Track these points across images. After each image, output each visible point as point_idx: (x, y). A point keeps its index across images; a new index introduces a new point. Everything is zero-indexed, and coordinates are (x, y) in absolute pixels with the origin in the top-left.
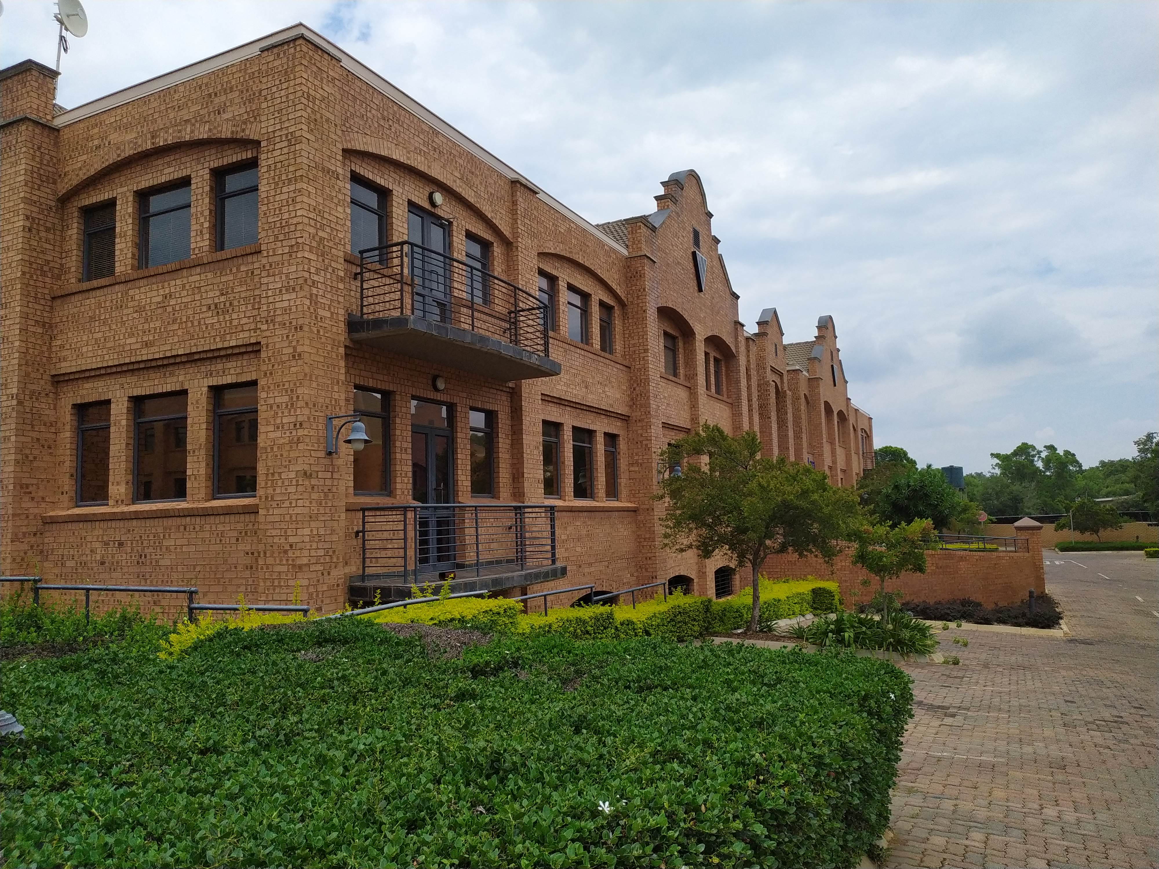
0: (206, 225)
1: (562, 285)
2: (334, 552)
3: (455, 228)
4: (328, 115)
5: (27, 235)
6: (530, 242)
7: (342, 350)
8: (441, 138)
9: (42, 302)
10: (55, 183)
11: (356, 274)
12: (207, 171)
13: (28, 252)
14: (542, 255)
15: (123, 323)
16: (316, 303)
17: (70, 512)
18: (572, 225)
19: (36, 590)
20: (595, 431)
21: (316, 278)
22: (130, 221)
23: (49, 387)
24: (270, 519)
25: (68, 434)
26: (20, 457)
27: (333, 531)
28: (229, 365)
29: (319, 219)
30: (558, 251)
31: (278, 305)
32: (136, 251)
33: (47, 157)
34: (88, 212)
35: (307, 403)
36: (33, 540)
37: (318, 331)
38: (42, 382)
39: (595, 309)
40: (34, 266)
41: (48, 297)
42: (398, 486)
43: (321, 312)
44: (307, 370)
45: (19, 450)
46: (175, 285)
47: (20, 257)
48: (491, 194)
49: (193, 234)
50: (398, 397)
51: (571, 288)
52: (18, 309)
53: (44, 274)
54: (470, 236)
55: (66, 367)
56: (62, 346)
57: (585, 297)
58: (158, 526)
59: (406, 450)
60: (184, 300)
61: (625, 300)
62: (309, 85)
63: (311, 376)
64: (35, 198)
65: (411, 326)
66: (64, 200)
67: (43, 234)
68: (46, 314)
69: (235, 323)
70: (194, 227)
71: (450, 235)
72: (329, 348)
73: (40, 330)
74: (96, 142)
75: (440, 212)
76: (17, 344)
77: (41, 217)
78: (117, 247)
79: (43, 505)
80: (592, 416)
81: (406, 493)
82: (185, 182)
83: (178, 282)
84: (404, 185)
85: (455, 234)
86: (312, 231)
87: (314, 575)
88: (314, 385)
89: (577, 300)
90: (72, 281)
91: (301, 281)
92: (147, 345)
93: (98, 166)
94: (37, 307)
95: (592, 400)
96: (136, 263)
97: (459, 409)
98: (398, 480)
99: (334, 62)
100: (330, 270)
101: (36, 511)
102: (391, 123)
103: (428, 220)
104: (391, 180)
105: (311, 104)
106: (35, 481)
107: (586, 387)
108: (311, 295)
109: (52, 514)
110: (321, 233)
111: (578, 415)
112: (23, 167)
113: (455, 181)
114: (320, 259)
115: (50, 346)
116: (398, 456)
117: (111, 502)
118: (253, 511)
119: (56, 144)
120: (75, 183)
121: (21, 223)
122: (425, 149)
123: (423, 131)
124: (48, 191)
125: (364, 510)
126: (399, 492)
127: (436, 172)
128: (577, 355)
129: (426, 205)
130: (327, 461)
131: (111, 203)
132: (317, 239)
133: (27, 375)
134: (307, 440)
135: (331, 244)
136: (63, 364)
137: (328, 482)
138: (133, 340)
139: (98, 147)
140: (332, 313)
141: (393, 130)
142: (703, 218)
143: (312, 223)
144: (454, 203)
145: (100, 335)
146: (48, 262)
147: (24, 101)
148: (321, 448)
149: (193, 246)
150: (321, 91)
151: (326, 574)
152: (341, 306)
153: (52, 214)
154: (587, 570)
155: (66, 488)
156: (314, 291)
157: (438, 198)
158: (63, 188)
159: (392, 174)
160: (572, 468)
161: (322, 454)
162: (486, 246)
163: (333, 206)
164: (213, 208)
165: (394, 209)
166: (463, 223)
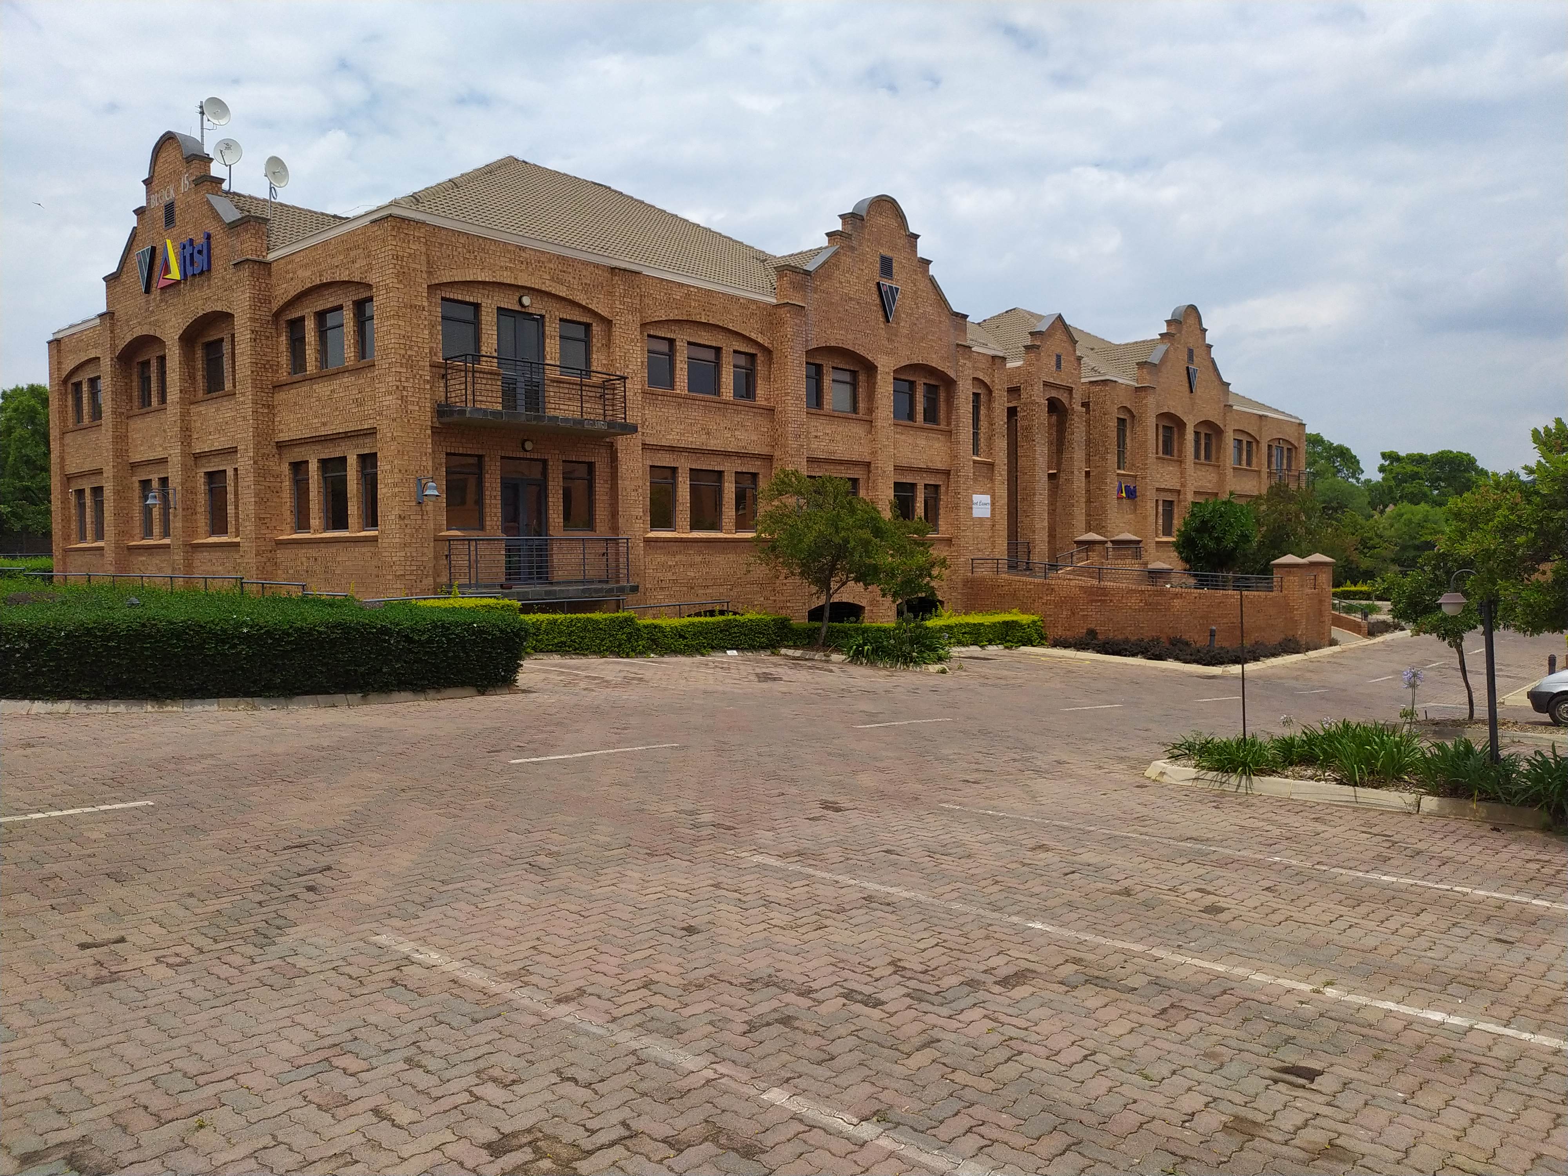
0: (352, 341)
1: (681, 345)
2: (425, 568)
3: (547, 320)
4: (414, 266)
5: (253, 344)
6: (630, 317)
7: (429, 432)
8: (529, 252)
9: (267, 391)
10: (270, 303)
11: (443, 375)
12: (351, 303)
13: (254, 356)
14: (652, 323)
15: (311, 408)
16: (406, 402)
17: (289, 537)
18: (692, 289)
19: (242, 583)
20: (723, 472)
21: (405, 384)
22: (313, 334)
23: (275, 451)
24: (384, 545)
25: (287, 483)
26: (257, 499)
27: (423, 554)
28: (368, 440)
29: (408, 343)
30: (671, 317)
31: (384, 403)
32: (318, 356)
33: (264, 285)
34: (290, 325)
35: (400, 471)
36: (269, 555)
37: (409, 421)
38: (270, 447)
39: (728, 357)
40: (259, 365)
41: (270, 387)
42: (487, 523)
43: (410, 407)
44: (400, 448)
45: (256, 495)
46: (336, 383)
47: (249, 360)
48: (586, 284)
49: (346, 347)
50: (487, 459)
51: (694, 345)
52: (250, 397)
53: (266, 370)
54: (564, 322)
55: (284, 437)
56: (280, 422)
57: (714, 350)
58: (333, 549)
59: (495, 496)
60: (341, 395)
61: (770, 346)
62: (398, 248)
63: (403, 452)
64: (257, 317)
65: (468, 415)
66: (277, 315)
67: (264, 342)
68: (269, 399)
69: (366, 413)
70: (346, 343)
71: (543, 326)
72: (418, 431)
73: (266, 411)
74: (291, 275)
75: (531, 310)
76: (251, 421)
77: (262, 329)
78: (307, 352)
79: (276, 532)
80: (719, 459)
81: (496, 527)
82: (340, 308)
83: (338, 382)
84: (492, 297)
85: (547, 324)
86: (403, 352)
87: (409, 582)
88: (406, 457)
90: (283, 375)
91: (395, 388)
92: (324, 424)
93: (292, 293)
94: (263, 394)
95: (714, 444)
96: (319, 364)
97: (552, 463)
98: (488, 519)
99: (419, 225)
100: (418, 377)
101: (270, 536)
102: (476, 253)
103: (518, 318)
104: (480, 295)
105: (400, 262)
106: (269, 516)
107: (708, 434)
108: (402, 397)
109: (280, 538)
110: (409, 353)
111: (699, 458)
112: (248, 295)
113: (544, 283)
114: (409, 370)
115: (274, 421)
116: (488, 501)
117: (312, 531)
118: (375, 539)
119: (270, 275)
120: (281, 304)
121: (249, 336)
122: (512, 265)
123: (509, 251)
124: (266, 309)
125: (450, 540)
126: (488, 528)
127: (523, 280)
128: (696, 407)
129: (517, 308)
130: (417, 508)
131: (302, 319)
132: (407, 357)
133: (259, 442)
134: (401, 495)
135: (418, 358)
136: (281, 435)
137: (419, 522)
138: (316, 421)
139: (292, 279)
140: (420, 407)
141: (478, 258)
142: (901, 242)
143: (402, 346)
144: (546, 299)
145: (299, 415)
146: (268, 361)
147: (246, 245)
148: (413, 499)
149: (346, 356)
150: (408, 250)
151: (418, 581)
152: (428, 400)
153: (270, 326)
155: (289, 520)
156: (405, 393)
157: (526, 301)
158: (275, 307)
159: (481, 291)
160: (689, 505)
161: (414, 504)
162: (584, 327)
163: (419, 330)
164: (356, 329)
165: (483, 318)
166: (557, 313)
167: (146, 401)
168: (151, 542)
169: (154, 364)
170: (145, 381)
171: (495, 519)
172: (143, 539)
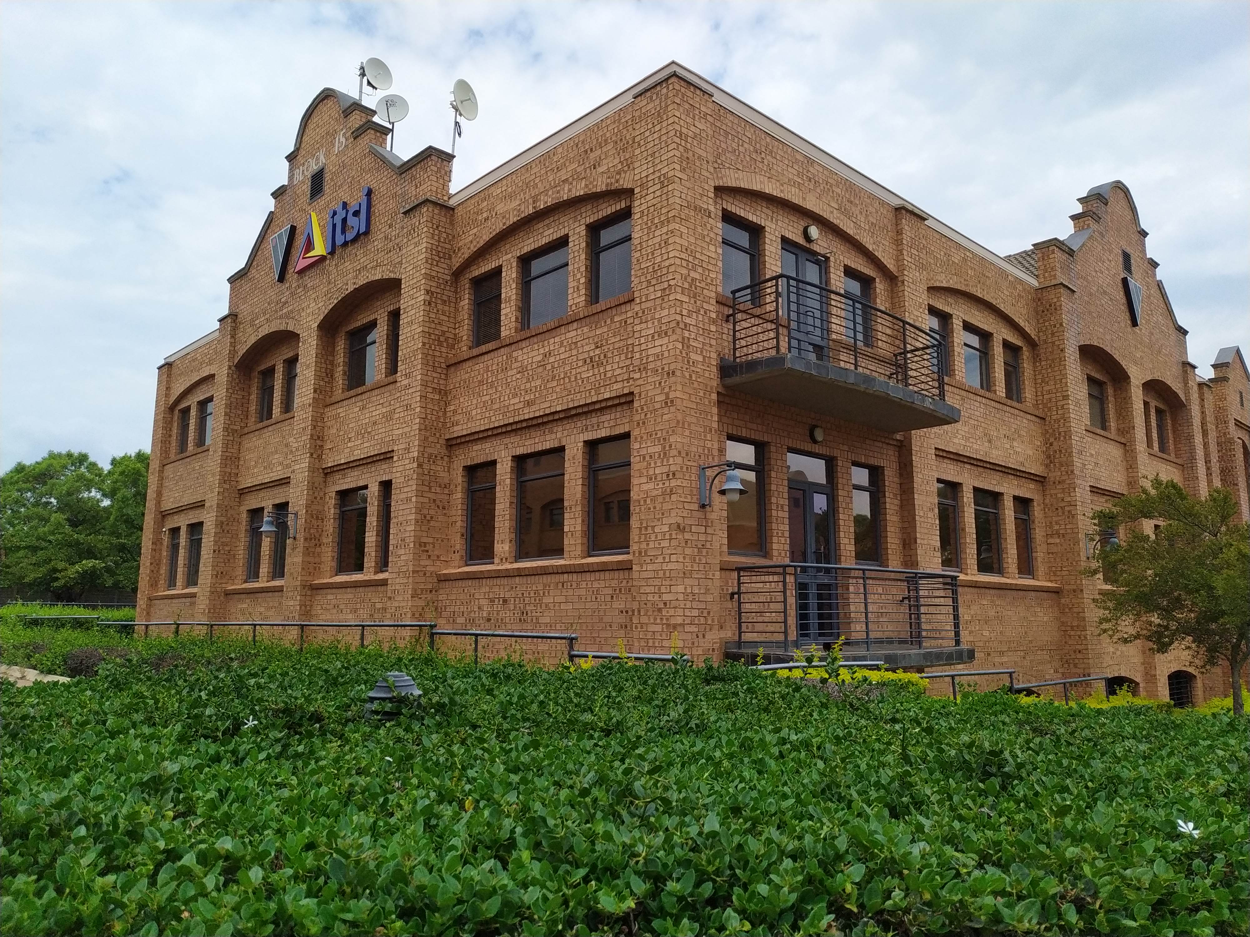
0: (583, 280)
1: (957, 324)
2: (709, 613)
3: (832, 264)
4: (700, 152)
5: (428, 308)
6: (918, 274)
7: (714, 396)
8: (817, 167)
9: (439, 370)
10: (450, 258)
11: (728, 316)
12: (583, 227)
13: (427, 324)
14: (932, 289)
15: (508, 384)
16: (688, 347)
17: (460, 570)
18: (968, 254)
19: (432, 635)
20: (1002, 494)
21: (688, 320)
22: (514, 286)
23: (444, 451)
24: (644, 575)
25: (459, 495)
26: (419, 517)
27: (707, 592)
28: (603, 418)
29: (691, 259)
30: (951, 285)
31: (650, 352)
32: (519, 314)
33: (444, 235)
34: (478, 283)
35: (680, 452)
36: (429, 596)
37: (691, 376)
38: (438, 446)
39: (998, 350)
40: (433, 336)
41: (443, 365)
42: (775, 546)
43: (693, 356)
44: (680, 417)
45: (419, 511)
46: (553, 343)
47: (421, 329)
48: (872, 223)
49: (570, 291)
50: (773, 449)
51: (968, 327)
52: (419, 377)
53: (440, 344)
54: (849, 272)
55: (459, 430)
56: (455, 412)
57: (985, 337)
58: (538, 583)
59: (782, 506)
60: (562, 356)
61: (1036, 339)
62: (682, 123)
63: (683, 424)
64: (434, 274)
65: (788, 365)
66: (457, 274)
67: (440, 307)
68: (442, 382)
69: (609, 374)
70: (571, 285)
71: (827, 272)
72: (701, 394)
73: (437, 397)
74: (485, 215)
75: (815, 248)
76: (418, 410)
77: (438, 291)
78: (503, 312)
79: (438, 563)
80: (997, 476)
81: (783, 555)
82: (563, 242)
83: (557, 339)
84: (777, 220)
85: (832, 270)
86: (685, 272)
87: (689, 636)
88: (687, 433)
89: (974, 341)
90: (463, 349)
91: (673, 324)
92: (529, 404)
93: (486, 237)
94: (435, 375)
95: (996, 456)
96: (519, 326)
97: (840, 463)
98: (775, 540)
99: (706, 96)
100: (702, 312)
101: (432, 569)
102: (763, 155)
103: (803, 256)
104: (763, 216)
105: (683, 143)
106: (431, 540)
107: (990, 441)
108: (683, 338)
109: (444, 572)
110: (693, 274)
111: (980, 474)
112: (425, 245)
113: (832, 212)
114: (692, 301)
115: (445, 412)
116: (774, 513)
117: (496, 560)
118: (626, 567)
119: (452, 223)
120: (466, 256)
121: (422, 297)
122: (800, 181)
123: (797, 161)
124: (445, 266)
125: (739, 569)
126: (775, 553)
127: (811, 204)
128: (977, 404)
129: (801, 241)
130: (700, 515)
131: (497, 272)
132: (689, 280)
133: (426, 438)
134: (680, 491)
135: (703, 285)
136: (456, 428)
137: (702, 537)
138: (517, 400)
139: (486, 219)
140: (704, 357)
141: (766, 162)
142: (1136, 237)
143: (685, 264)
144: (831, 237)
145: (488, 397)
146: (444, 332)
147: (426, 185)
148: (695, 500)
149: (570, 303)
150: (693, 128)
151: (701, 636)
152: (713, 349)
153: (448, 288)
154: (997, 660)
155: (458, 547)
156: (687, 334)
157: (814, 231)
158: (457, 262)
159: (765, 210)
160: (975, 536)
161: (696, 507)
162: (866, 282)
163: (705, 245)
164: (589, 263)
165: (767, 247)
166: (841, 258)
167: (265, 412)
168: (256, 585)
169: (280, 369)
170: (267, 392)
171: (783, 540)
172: (246, 582)
